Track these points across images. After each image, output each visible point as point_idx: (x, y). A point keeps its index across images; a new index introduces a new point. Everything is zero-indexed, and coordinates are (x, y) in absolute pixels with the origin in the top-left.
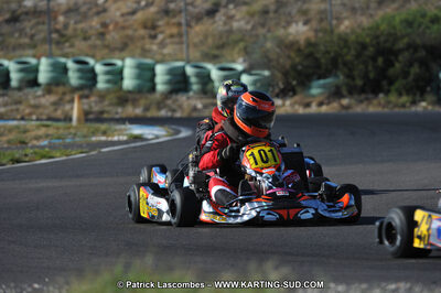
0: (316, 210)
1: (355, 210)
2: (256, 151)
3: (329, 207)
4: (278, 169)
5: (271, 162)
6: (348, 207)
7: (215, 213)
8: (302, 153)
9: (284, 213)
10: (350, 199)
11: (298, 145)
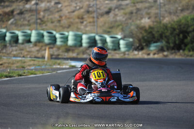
0: (118, 97)
1: (136, 98)
2: (96, 73)
3: (124, 96)
4: (105, 80)
5: (102, 77)
6: (132, 97)
7: (76, 98)
8: (120, 74)
9: (104, 98)
10: (134, 93)
11: (119, 70)
